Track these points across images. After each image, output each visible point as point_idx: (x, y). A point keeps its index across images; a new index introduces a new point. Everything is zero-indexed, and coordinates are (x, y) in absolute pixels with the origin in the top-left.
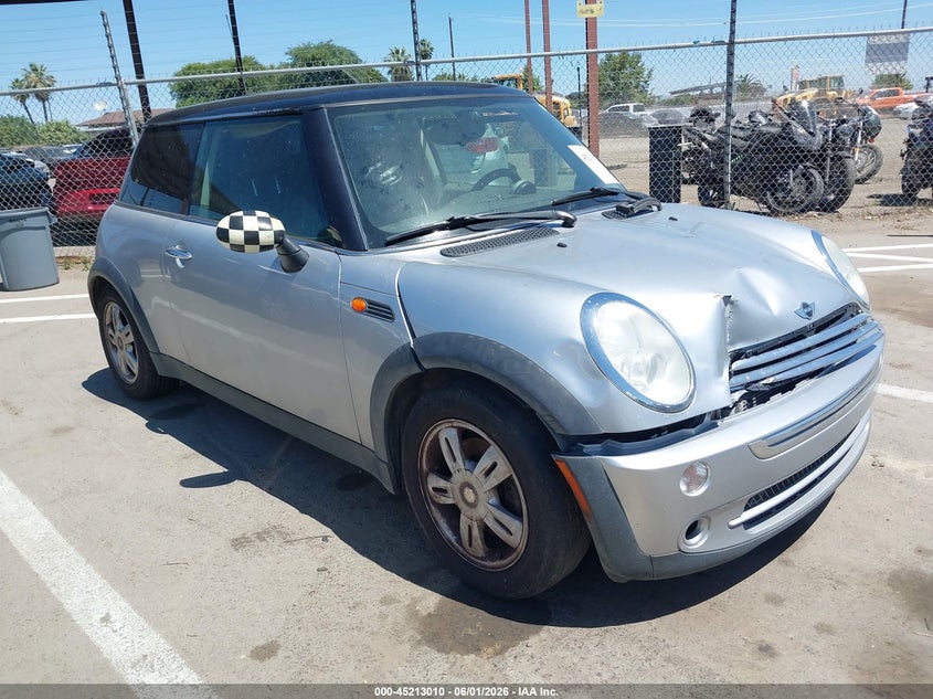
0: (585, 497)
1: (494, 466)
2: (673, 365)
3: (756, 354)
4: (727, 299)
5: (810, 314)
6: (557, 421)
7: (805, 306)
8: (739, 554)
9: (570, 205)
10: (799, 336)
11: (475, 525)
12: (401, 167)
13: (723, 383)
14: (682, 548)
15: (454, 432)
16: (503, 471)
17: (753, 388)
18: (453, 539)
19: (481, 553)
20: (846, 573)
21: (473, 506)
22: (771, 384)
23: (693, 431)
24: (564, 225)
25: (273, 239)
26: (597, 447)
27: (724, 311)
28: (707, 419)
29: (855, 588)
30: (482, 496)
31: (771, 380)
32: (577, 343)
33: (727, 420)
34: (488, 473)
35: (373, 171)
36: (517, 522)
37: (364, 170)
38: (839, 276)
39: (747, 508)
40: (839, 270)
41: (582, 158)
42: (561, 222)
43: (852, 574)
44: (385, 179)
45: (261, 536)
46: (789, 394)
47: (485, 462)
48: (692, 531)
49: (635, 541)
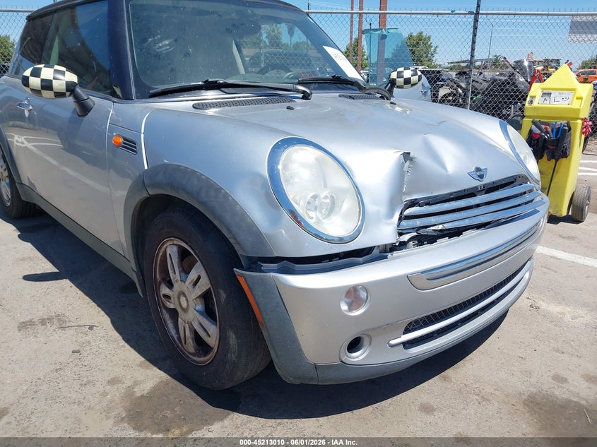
0: (259, 308)
1: (199, 278)
2: (348, 204)
3: (428, 204)
4: (407, 156)
5: (481, 177)
6: (239, 244)
7: (478, 169)
8: (397, 369)
9: (313, 86)
10: (470, 193)
11: (187, 326)
12: (176, 40)
13: (392, 224)
14: (343, 360)
15: (175, 249)
16: (205, 284)
17: (422, 232)
18: (175, 336)
19: (192, 350)
20: (492, 391)
21: (185, 310)
22: (440, 231)
23: (361, 259)
24: (303, 98)
25: (65, 87)
26: (274, 266)
27: (402, 166)
28: (376, 252)
29: (496, 405)
30: (191, 303)
31: (440, 227)
32: (261, 176)
33: (396, 254)
34: (195, 283)
35: (151, 41)
36: (214, 327)
37: (145, 40)
38: (517, 155)
39: (407, 331)
40: (518, 151)
41: (333, 57)
42: (301, 95)
43: (497, 393)
44: (160, 47)
45: (43, 322)
46: (456, 239)
47: (193, 275)
48: (354, 345)
49: (301, 350)
